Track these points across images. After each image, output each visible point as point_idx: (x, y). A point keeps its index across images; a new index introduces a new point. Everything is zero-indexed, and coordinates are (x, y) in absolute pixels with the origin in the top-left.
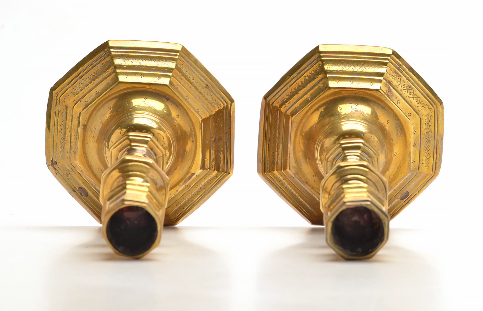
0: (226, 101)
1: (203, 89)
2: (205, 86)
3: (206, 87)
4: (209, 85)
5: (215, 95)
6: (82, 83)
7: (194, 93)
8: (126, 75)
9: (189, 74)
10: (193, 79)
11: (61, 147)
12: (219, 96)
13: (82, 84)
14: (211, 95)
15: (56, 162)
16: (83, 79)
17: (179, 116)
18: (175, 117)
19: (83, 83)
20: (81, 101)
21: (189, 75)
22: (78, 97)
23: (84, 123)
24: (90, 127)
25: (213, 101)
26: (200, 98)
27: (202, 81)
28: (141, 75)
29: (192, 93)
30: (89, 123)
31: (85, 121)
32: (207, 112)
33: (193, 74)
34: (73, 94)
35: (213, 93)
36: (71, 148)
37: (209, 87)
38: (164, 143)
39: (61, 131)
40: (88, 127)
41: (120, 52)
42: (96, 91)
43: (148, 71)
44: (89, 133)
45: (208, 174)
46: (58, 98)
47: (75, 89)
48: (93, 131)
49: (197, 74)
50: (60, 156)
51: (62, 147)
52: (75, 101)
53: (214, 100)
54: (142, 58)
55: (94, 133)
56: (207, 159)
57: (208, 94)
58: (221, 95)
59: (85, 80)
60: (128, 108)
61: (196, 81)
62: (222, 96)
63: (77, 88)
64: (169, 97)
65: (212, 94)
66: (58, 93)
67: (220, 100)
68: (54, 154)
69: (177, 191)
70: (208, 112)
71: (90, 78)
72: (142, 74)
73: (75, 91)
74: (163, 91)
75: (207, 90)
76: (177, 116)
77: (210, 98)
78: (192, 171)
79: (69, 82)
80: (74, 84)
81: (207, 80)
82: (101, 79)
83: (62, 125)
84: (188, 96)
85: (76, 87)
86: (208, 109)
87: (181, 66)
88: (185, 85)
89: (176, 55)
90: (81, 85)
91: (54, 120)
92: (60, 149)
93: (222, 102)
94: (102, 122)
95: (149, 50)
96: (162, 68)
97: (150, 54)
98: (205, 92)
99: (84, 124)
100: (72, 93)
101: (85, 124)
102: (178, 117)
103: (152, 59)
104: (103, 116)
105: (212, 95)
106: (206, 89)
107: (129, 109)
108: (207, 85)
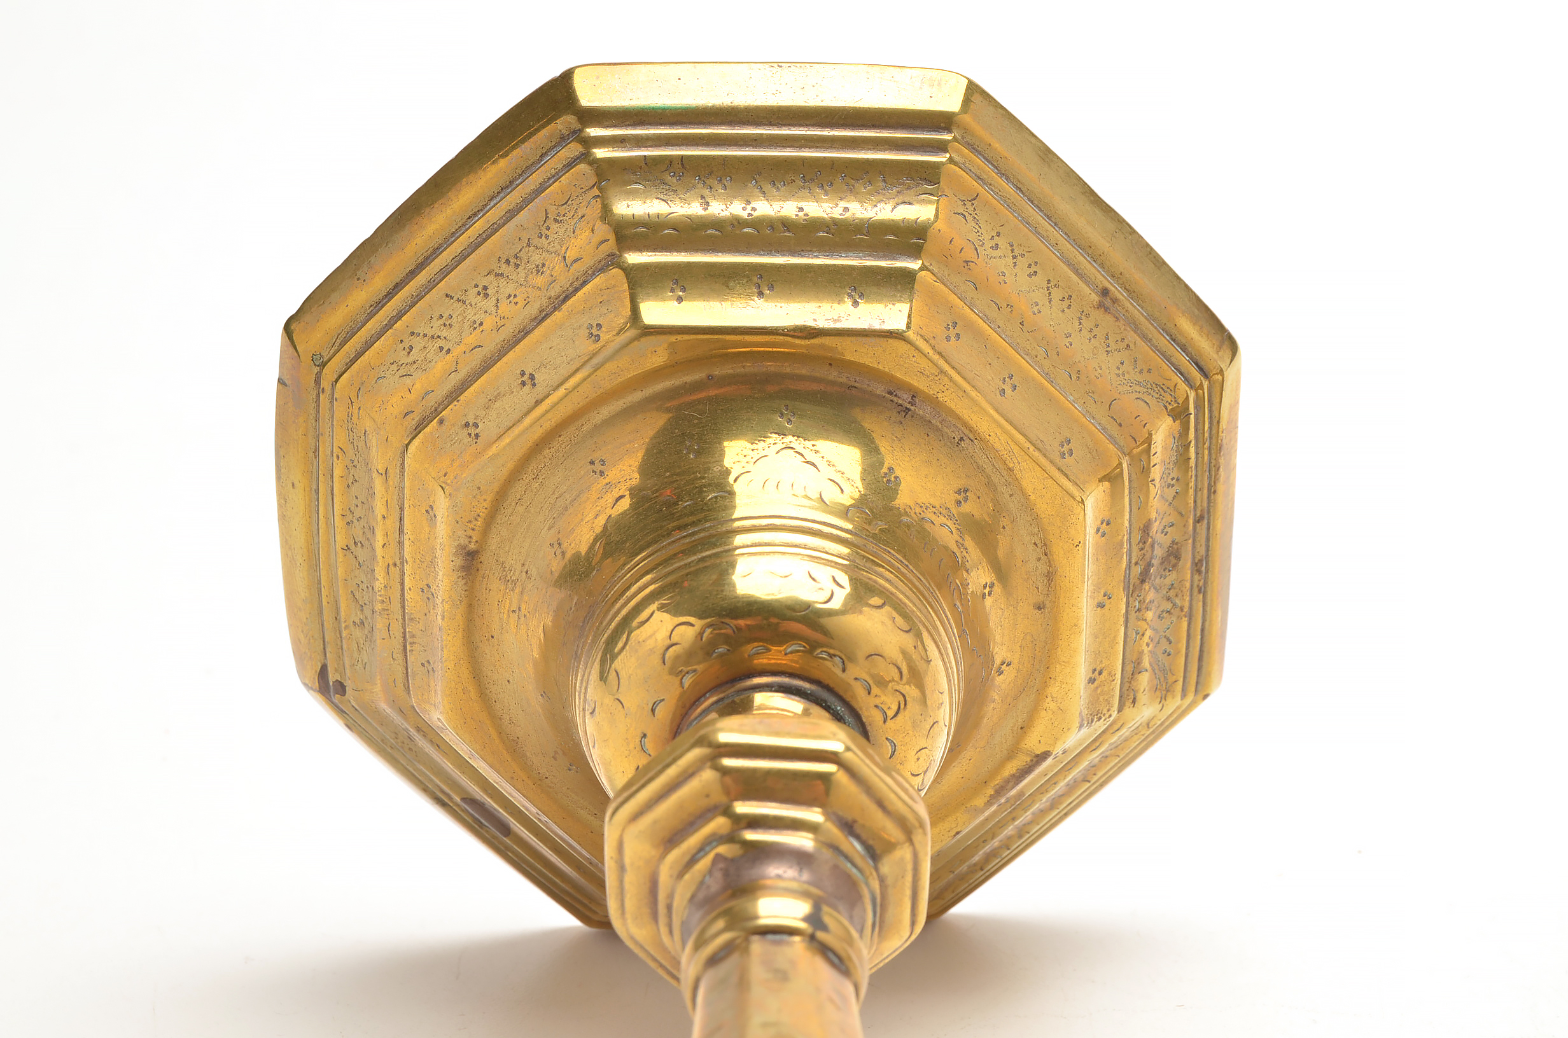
0: (1202, 363)
1: (1088, 316)
2: (1095, 298)
3: (1101, 305)
4: (1116, 291)
5: (1145, 338)
6: (446, 315)
7: (1041, 351)
8: (676, 282)
9: (1012, 246)
10: (1034, 269)
11: (357, 621)
12: (1163, 342)
13: (441, 322)
14: (1128, 346)
15: (340, 682)
16: (447, 295)
17: (966, 491)
18: (948, 505)
19: (451, 316)
20: (441, 422)
21: (1013, 251)
22: (427, 394)
23: (464, 541)
24: (501, 560)
25: (1139, 378)
26: (1074, 377)
27: (1077, 272)
28: (755, 279)
29: (1034, 353)
30: (493, 542)
31: (470, 533)
32: (1111, 446)
33: (1034, 241)
34: (402, 372)
35: (1136, 328)
36: (411, 643)
37: (1115, 301)
38: (901, 699)
39: (352, 547)
40: (486, 558)
41: (639, 142)
42: (518, 372)
43: (793, 253)
44: (493, 590)
45: (1112, 731)
46: (325, 384)
47: (411, 348)
48: (515, 582)
49: (1055, 234)
50: (360, 665)
51: (362, 623)
52: (411, 416)
53: (1141, 372)
54: (760, 174)
55: (522, 592)
56: (1110, 673)
57: (1111, 342)
58: (1174, 331)
59: (459, 300)
60: (697, 479)
61: (1049, 281)
62: (1179, 338)
63: (418, 343)
64: (913, 396)
65: (1131, 337)
66: (322, 356)
67: (1173, 359)
68: (328, 650)
69: (958, 833)
70: (1115, 442)
71: (485, 288)
72: (761, 277)
73: (411, 359)
74: (880, 367)
75: (1107, 320)
76: (959, 492)
77: (1122, 363)
78: (1034, 742)
79: (376, 299)
80: (400, 316)
81: (1102, 265)
82: (545, 301)
83: (355, 521)
84: (1011, 377)
85: (413, 333)
86: (1114, 430)
87: (969, 204)
88: (993, 313)
89: (941, 147)
90: (437, 323)
91: (314, 487)
92: (357, 633)
93: (1181, 374)
94: (559, 544)
95: (794, 125)
96: (868, 234)
97: (800, 147)
98: (1095, 331)
99: (463, 547)
100: (394, 367)
101: (472, 546)
102: (966, 500)
103: (812, 180)
104: (566, 509)
105: (1132, 346)
106: (1098, 315)
107: (701, 492)
108: (1105, 292)
